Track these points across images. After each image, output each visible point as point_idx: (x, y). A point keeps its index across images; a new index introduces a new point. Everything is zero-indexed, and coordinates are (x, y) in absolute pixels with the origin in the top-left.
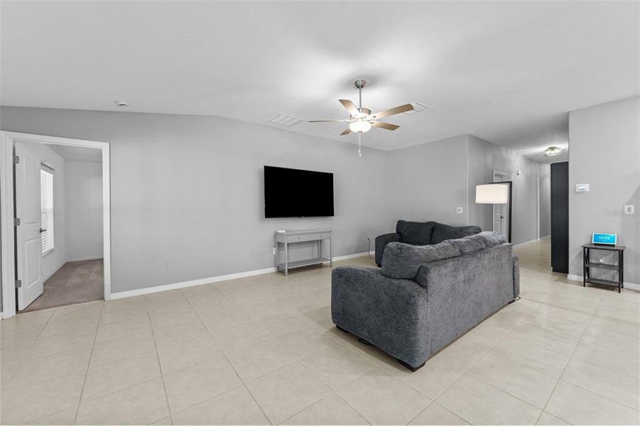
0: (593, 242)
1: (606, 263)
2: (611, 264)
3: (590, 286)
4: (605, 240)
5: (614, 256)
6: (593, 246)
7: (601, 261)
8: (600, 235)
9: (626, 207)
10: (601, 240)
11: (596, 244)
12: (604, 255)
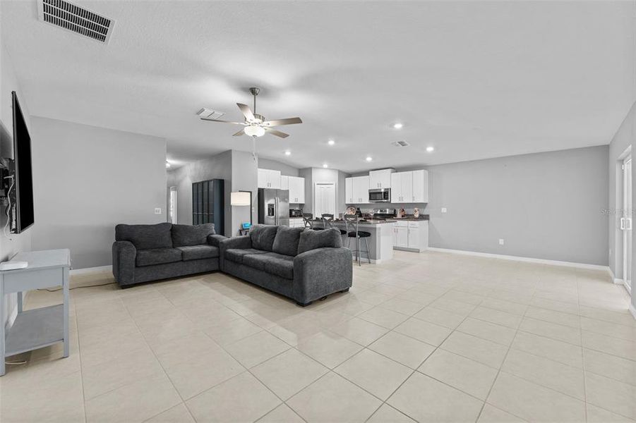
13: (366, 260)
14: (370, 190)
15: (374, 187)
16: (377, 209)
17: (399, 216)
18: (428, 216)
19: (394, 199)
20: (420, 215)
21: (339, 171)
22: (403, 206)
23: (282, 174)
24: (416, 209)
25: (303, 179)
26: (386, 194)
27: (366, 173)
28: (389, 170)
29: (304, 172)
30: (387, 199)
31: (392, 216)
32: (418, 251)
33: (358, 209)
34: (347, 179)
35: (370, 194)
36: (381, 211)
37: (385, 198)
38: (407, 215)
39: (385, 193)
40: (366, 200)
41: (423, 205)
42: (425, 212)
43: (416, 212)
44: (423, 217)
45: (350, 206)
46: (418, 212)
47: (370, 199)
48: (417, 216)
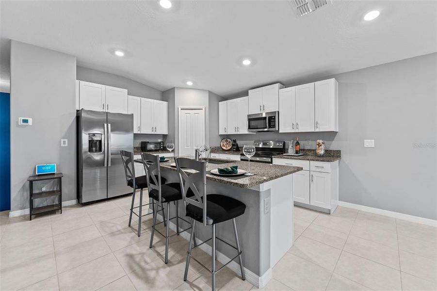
0: (37, 174)
1: (48, 190)
2: (51, 190)
3: (36, 217)
4: (48, 170)
5: (53, 183)
6: (37, 178)
7: (44, 189)
8: (43, 166)
9: (62, 140)
10: (44, 171)
11: (39, 175)
12: (46, 184)
13: (234, 266)
14: (249, 116)
15: (255, 111)
16: (259, 142)
17: (291, 151)
18: (339, 152)
19: (284, 126)
20: (326, 151)
21: (210, 93)
22: (297, 137)
23: (129, 94)
24: (321, 141)
25: (166, 102)
26: (271, 120)
27: (245, 93)
28: (277, 85)
29: (166, 94)
30: (274, 126)
31: (281, 151)
32: (328, 213)
33: (235, 141)
34: (220, 103)
35: (250, 120)
36: (264, 144)
37: (270, 127)
38: (304, 150)
39: (270, 118)
40: (244, 130)
41: (331, 135)
42: (334, 146)
43: (319, 145)
44: (332, 155)
45: (225, 137)
46: (323, 147)
47: (250, 128)
48: (321, 152)
